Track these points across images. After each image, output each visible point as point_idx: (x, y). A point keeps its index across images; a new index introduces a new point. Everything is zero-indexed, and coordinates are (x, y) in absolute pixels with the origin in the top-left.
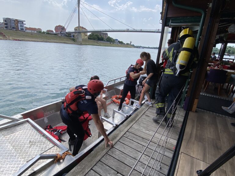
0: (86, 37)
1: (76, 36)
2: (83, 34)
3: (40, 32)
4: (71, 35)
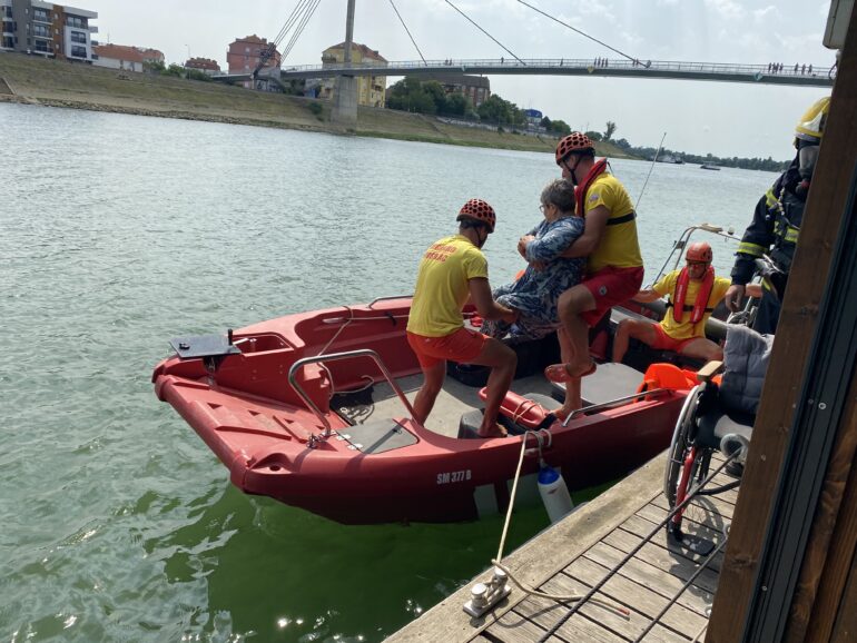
0: (380, 97)
1: (328, 90)
2: (363, 83)
3: (160, 67)
4: (307, 86)
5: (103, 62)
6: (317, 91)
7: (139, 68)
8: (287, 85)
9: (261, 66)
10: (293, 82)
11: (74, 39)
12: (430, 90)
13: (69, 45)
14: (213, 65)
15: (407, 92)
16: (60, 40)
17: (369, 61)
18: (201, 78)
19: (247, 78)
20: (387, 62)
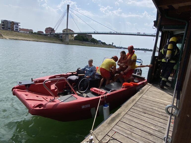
0: (73, 38)
1: (64, 37)
4: (60, 36)
5: (21, 31)
6: (62, 37)
7: (28, 32)
8: (56, 36)
12: (82, 37)
15: (78, 37)
16: (13, 27)
17: (71, 32)
18: (40, 34)
19: (49, 35)
20: (74, 32)
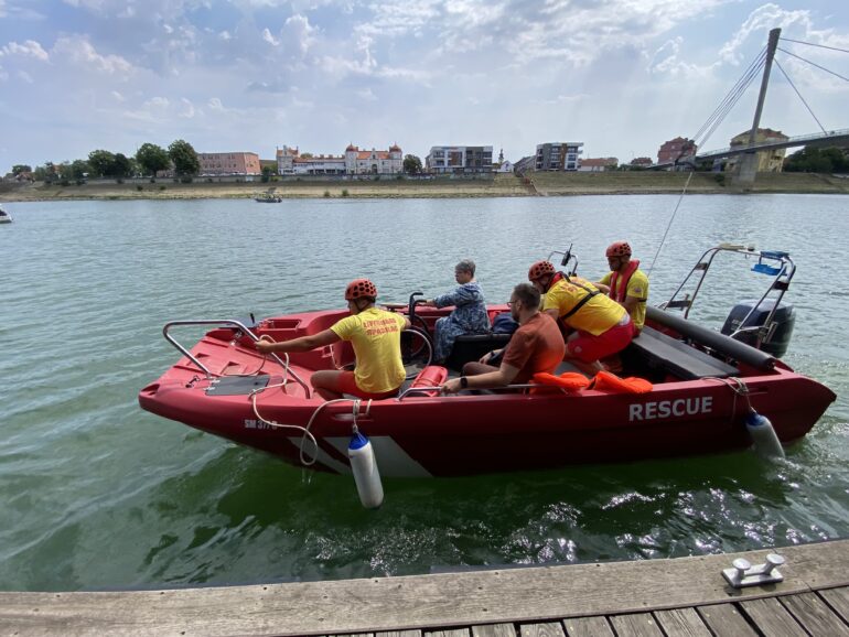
0: (779, 164)
1: (732, 165)
2: (763, 156)
3: (614, 167)
4: (715, 164)
5: (584, 169)
6: (723, 166)
7: (602, 169)
8: (699, 166)
9: (681, 156)
10: (704, 163)
11: (570, 159)
12: (828, 154)
13: (567, 162)
14: (648, 161)
15: (804, 158)
16: (563, 161)
17: (772, 139)
18: (639, 169)
19: (670, 165)
20: (788, 138)
